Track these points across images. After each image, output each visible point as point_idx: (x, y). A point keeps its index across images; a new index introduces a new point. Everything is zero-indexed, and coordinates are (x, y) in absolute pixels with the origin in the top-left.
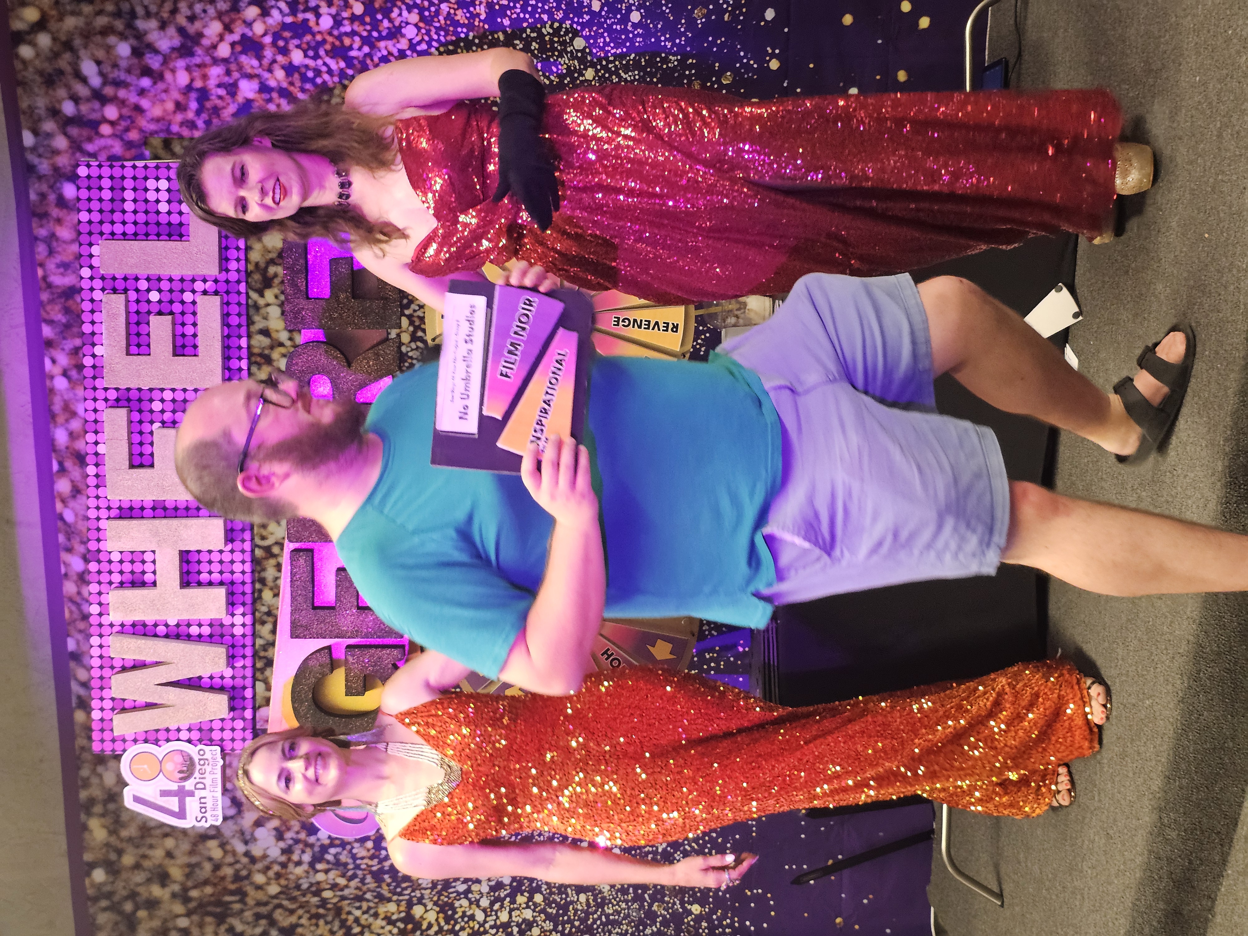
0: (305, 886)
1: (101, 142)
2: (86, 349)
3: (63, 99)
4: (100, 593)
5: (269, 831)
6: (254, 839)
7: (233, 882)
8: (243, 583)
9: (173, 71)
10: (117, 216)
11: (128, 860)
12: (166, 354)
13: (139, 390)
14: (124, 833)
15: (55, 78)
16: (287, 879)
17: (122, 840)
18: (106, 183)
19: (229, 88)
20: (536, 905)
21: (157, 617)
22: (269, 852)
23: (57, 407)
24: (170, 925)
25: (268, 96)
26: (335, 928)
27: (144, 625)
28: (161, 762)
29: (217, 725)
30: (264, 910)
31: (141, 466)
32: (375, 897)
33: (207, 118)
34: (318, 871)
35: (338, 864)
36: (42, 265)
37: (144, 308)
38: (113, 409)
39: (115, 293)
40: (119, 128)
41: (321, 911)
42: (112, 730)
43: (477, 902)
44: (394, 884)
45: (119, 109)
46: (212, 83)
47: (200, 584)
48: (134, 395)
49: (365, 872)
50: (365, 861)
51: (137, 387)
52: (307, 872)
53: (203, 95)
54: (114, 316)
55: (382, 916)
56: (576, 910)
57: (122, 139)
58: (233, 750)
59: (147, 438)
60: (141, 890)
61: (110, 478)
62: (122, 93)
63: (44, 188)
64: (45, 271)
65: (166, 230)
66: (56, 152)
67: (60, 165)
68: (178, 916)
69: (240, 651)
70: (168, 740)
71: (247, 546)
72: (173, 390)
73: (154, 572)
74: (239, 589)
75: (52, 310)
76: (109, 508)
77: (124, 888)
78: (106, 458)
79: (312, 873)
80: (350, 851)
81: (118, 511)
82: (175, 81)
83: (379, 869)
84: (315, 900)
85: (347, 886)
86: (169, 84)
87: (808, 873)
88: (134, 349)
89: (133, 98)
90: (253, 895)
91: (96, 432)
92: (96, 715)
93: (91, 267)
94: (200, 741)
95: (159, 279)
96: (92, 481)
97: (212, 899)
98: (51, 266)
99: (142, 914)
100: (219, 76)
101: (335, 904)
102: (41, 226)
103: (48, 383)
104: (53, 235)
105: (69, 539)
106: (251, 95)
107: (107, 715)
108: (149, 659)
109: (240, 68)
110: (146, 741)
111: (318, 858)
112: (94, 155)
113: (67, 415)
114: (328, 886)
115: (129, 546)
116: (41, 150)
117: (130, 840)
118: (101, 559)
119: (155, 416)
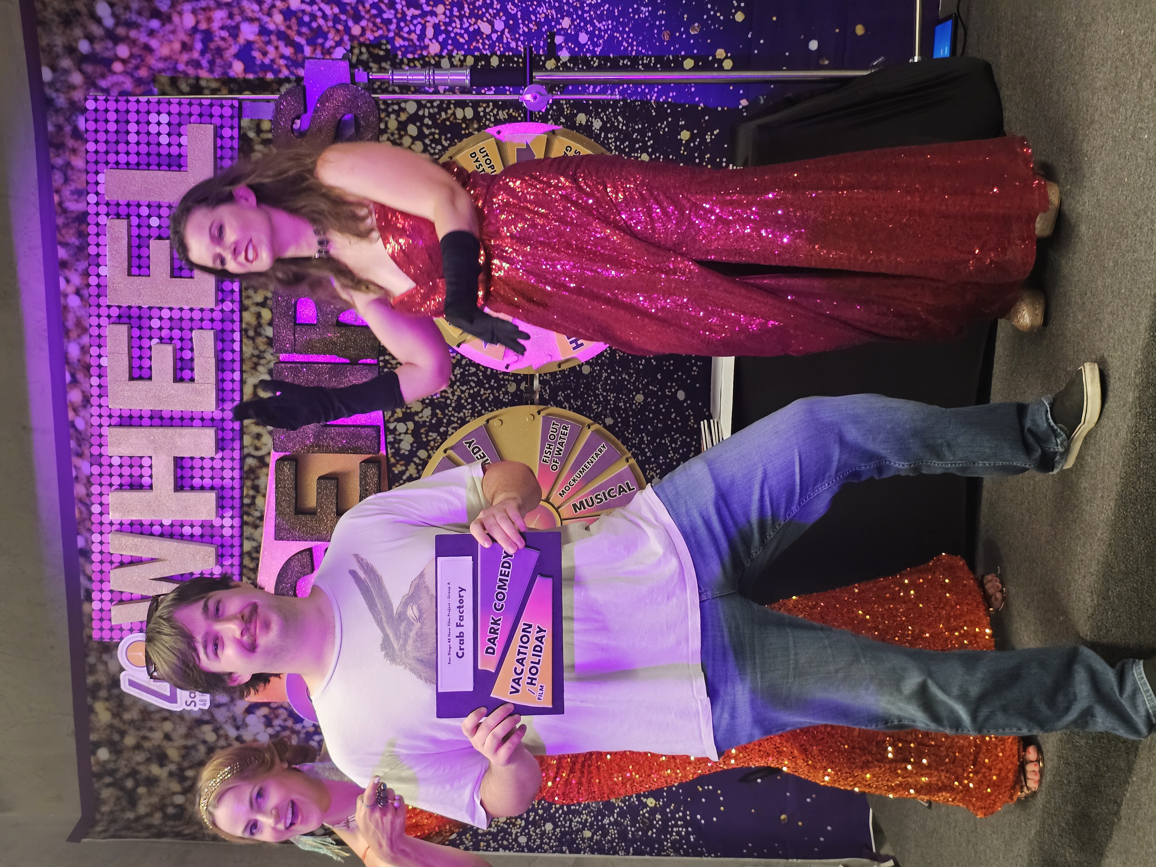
1: (114, 79)
2: (93, 269)
3: (79, 38)
4: (101, 494)
5: (258, 717)
6: (246, 725)
8: (232, 488)
9: (180, 14)
10: (122, 147)
11: (130, 741)
12: (164, 276)
13: (140, 308)
14: (127, 716)
15: (72, 18)
17: (124, 722)
18: (112, 116)
19: (231, 31)
21: (153, 517)
23: (70, 323)
24: (168, 801)
25: (267, 39)
27: (141, 524)
31: (141, 378)
33: (211, 58)
36: (58, 191)
37: (145, 232)
38: (115, 325)
39: (118, 218)
40: (131, 66)
42: (110, 620)
45: (130, 48)
46: (216, 25)
47: (192, 488)
48: (135, 313)
51: (137, 305)
53: (208, 36)
54: (116, 239)
57: (132, 76)
59: (146, 353)
60: (142, 768)
61: (112, 388)
62: (133, 34)
63: (61, 120)
64: (60, 197)
65: (166, 160)
66: (72, 87)
67: (76, 99)
68: (174, 793)
69: (227, 551)
71: (236, 455)
72: (171, 309)
73: (151, 476)
74: (228, 493)
75: (67, 234)
76: (110, 416)
77: (126, 766)
78: (108, 370)
81: (119, 419)
82: (182, 22)
86: (176, 26)
88: (135, 270)
89: (143, 38)
91: (100, 346)
92: (96, 605)
93: (97, 194)
95: (159, 206)
96: (95, 391)
98: (66, 192)
99: (142, 790)
100: (222, 19)
102: (58, 156)
103: (62, 301)
104: (68, 164)
105: (80, 445)
106: (252, 37)
107: (106, 606)
108: (145, 556)
109: (242, 11)
112: (106, 91)
113: (79, 331)
115: (127, 452)
116: (58, 85)
117: (132, 722)
118: (103, 463)
119: (154, 333)
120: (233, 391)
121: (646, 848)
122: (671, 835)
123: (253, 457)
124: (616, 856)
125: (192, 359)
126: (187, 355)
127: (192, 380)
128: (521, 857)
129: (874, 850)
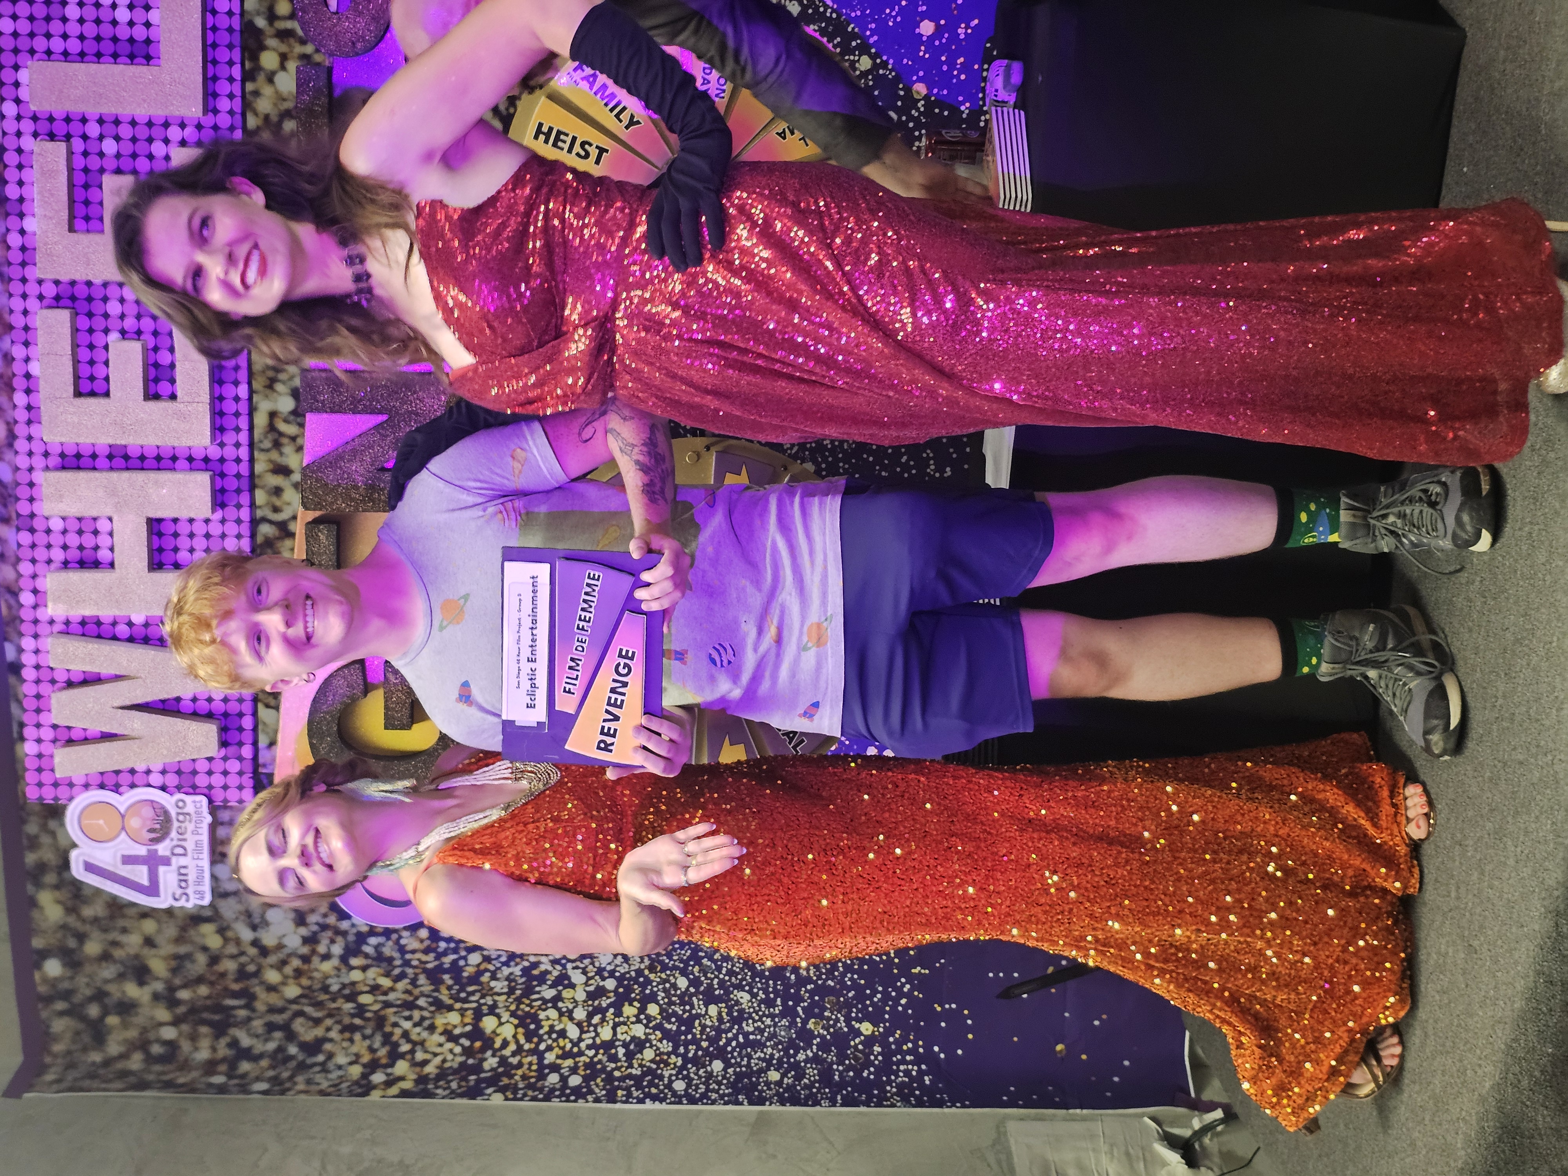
0: (335, 988)
2: (13, 221)
4: (34, 576)
6: (265, 923)
7: (236, 980)
10: (56, 27)
11: (92, 948)
13: (89, 283)
14: (88, 912)
16: (310, 978)
17: (84, 921)
20: (649, 1018)
21: (117, 612)
22: (286, 941)
24: (151, 1036)
26: (377, 1045)
27: (98, 622)
28: (123, 816)
29: (202, 767)
30: (278, 1018)
31: (92, 394)
32: (431, 1004)
34: (352, 968)
35: (380, 958)
37: (94, 163)
38: (50, 311)
39: (52, 140)
41: (357, 1021)
42: (52, 770)
43: (570, 1012)
44: (457, 987)
47: (177, 566)
48: (81, 292)
49: (417, 971)
50: (418, 955)
51: (84, 278)
52: (338, 969)
54: (51, 175)
55: (440, 1029)
56: (704, 1027)
58: (226, 801)
59: (99, 355)
60: (112, 988)
61: (48, 411)
65: (127, 48)
68: (161, 1024)
70: (133, 786)
71: (245, 514)
73: (112, 549)
76: (46, 454)
77: (88, 985)
78: (42, 383)
79: (344, 970)
80: (397, 942)
81: (60, 459)
83: (436, 967)
84: (349, 1006)
85: (392, 989)
87: (1021, 985)
88: (80, 223)
90: (263, 1000)
91: (26, 344)
92: (29, 748)
93: (18, 101)
94: (179, 788)
95: (117, 122)
96: (22, 417)
97: (209, 1002)
99: (112, 1020)
101: (375, 1012)
107: (46, 748)
108: (105, 670)
110: (102, 786)
111: (351, 950)
114: (367, 989)
115: (73, 509)
117: (96, 920)
118: (35, 527)
119: (111, 323)
120: (237, 414)
121: (860, 1095)
122: (897, 1076)
123: (271, 522)
124: (818, 1108)
125: (172, 366)
126: (164, 358)
127: (173, 397)
128: (677, 1111)
129: (1193, 1094)
